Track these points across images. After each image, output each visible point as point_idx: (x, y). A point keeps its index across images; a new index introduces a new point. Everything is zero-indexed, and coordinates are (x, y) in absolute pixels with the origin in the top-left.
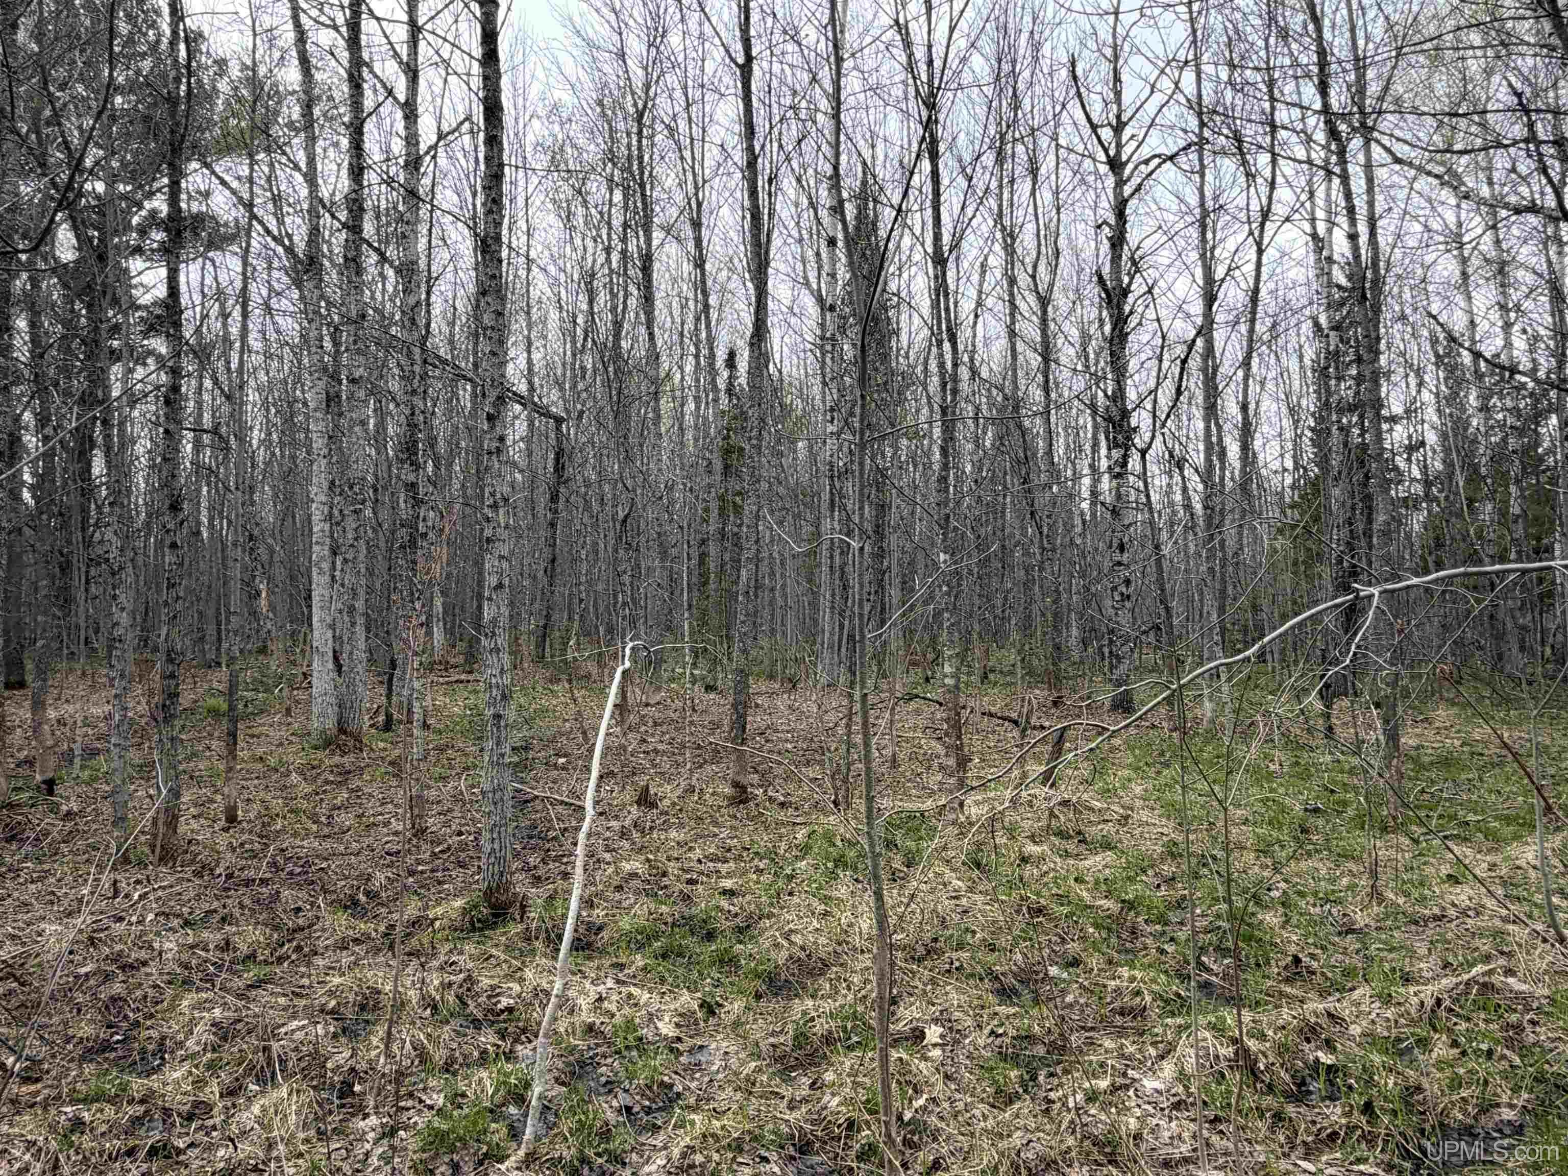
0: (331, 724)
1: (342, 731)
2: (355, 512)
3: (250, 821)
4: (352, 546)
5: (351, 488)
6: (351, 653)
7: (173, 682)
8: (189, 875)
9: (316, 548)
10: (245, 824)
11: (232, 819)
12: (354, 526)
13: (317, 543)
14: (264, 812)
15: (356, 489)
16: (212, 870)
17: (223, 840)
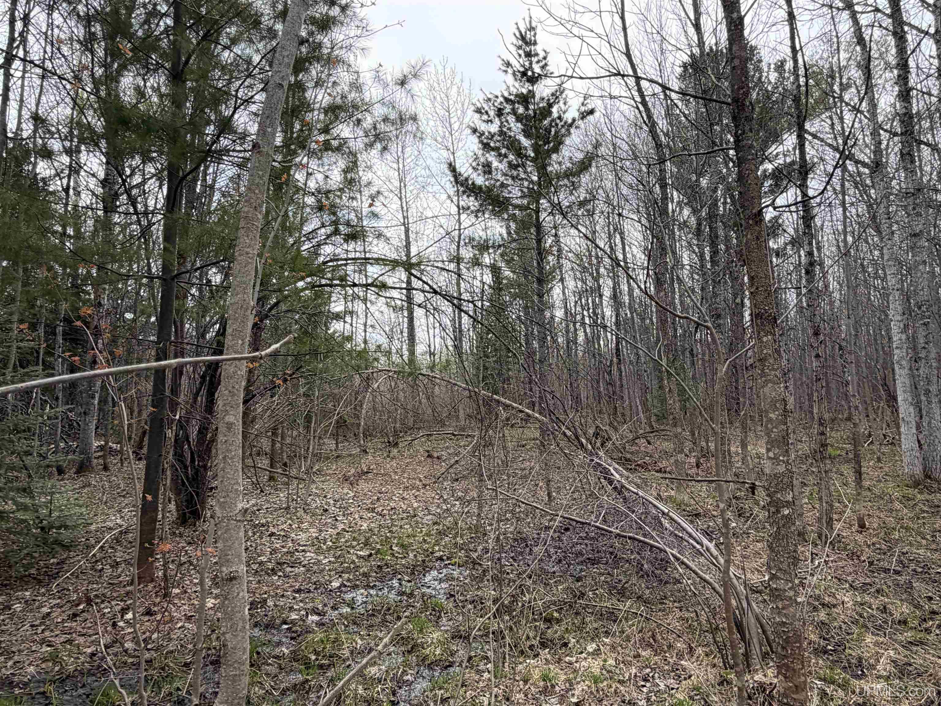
0: (918, 471)
1: (927, 476)
2: (924, 324)
3: (874, 529)
4: (924, 348)
5: (919, 308)
6: (930, 423)
7: (823, 437)
8: (844, 557)
9: (896, 351)
10: (871, 531)
11: (862, 526)
12: (924, 334)
13: (897, 348)
14: (882, 525)
15: (924, 308)
16: (858, 556)
17: (860, 538)
